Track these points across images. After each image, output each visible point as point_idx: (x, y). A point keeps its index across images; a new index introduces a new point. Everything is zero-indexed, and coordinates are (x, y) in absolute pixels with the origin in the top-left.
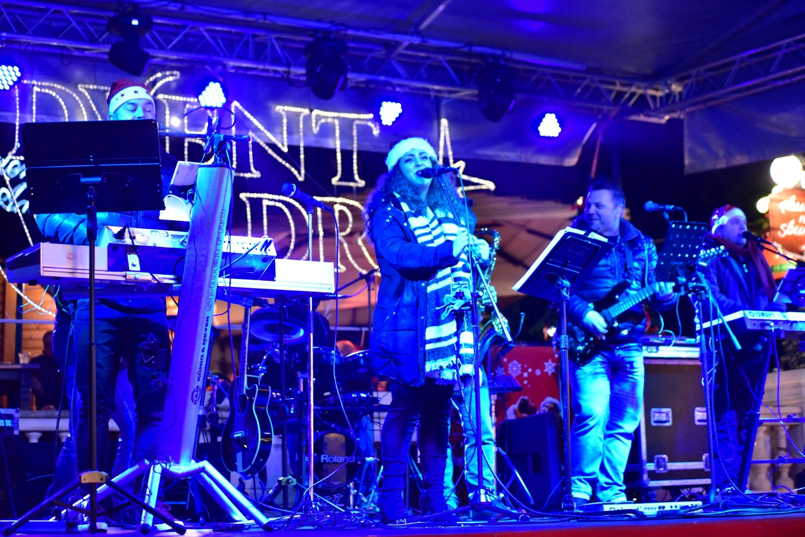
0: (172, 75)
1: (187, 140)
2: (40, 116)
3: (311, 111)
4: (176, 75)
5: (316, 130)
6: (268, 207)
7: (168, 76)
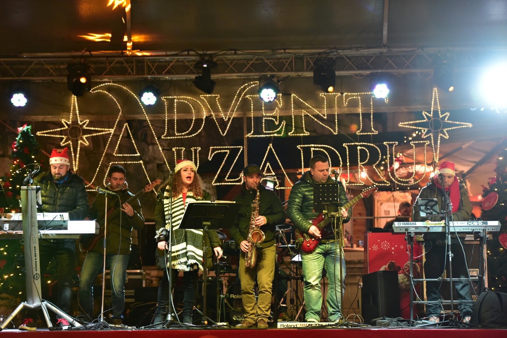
0: (254, 84)
1: (264, 119)
2: (179, 115)
3: (342, 94)
4: (257, 83)
5: (345, 104)
6: (314, 151)
7: (252, 84)
